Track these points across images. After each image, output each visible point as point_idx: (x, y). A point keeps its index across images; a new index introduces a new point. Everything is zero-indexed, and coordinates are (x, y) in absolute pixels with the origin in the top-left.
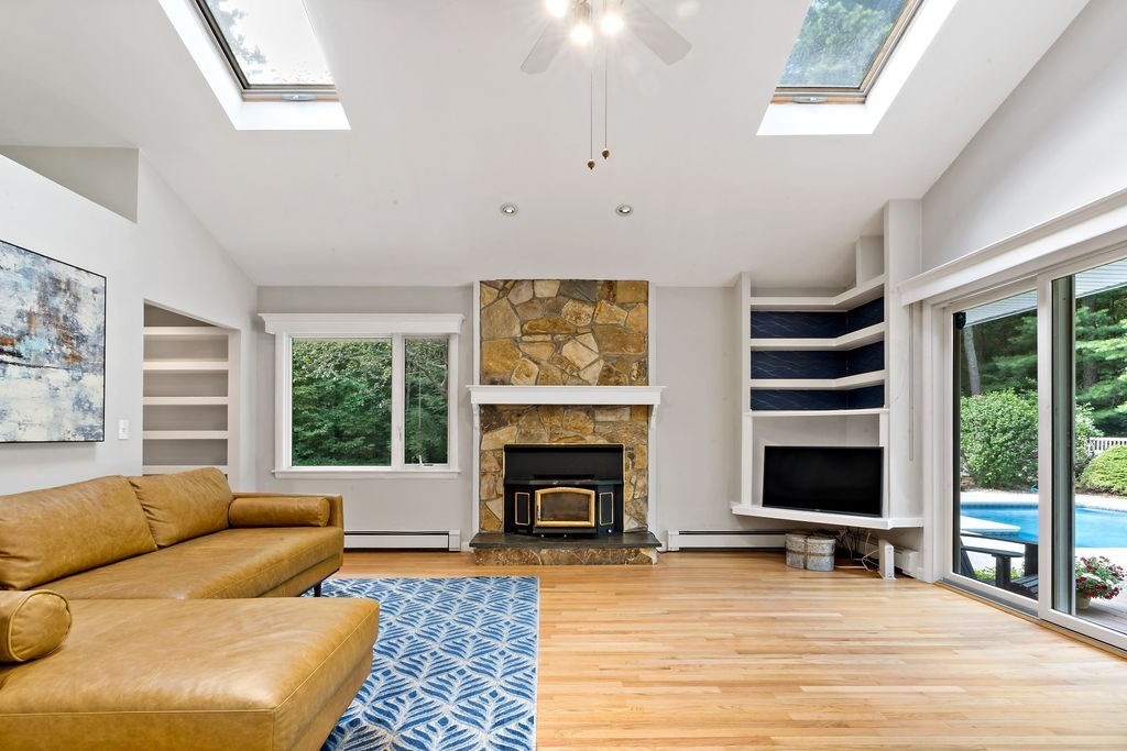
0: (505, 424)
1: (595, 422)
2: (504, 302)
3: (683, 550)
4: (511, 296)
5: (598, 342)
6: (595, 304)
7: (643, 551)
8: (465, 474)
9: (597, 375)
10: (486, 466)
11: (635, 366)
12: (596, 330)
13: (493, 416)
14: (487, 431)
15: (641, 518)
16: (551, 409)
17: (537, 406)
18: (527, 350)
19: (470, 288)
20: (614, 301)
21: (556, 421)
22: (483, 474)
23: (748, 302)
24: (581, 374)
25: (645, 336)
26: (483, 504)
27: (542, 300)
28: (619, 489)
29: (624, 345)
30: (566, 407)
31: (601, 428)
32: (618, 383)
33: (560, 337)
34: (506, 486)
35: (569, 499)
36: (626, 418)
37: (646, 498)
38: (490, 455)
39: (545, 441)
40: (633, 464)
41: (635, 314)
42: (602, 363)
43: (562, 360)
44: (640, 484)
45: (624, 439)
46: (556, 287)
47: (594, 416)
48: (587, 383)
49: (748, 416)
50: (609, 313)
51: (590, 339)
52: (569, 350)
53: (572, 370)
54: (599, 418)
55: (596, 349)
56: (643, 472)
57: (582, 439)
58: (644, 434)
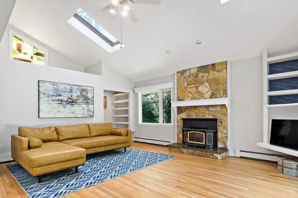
0: (183, 112)
1: (209, 111)
2: (182, 77)
3: (241, 157)
4: (184, 75)
5: (209, 84)
6: (208, 72)
7: (215, 154)
8: (174, 126)
9: (209, 95)
10: (178, 124)
11: (222, 91)
12: (209, 81)
13: (180, 110)
14: (178, 114)
15: (225, 144)
16: (195, 107)
17: (192, 107)
18: (188, 90)
20: (215, 70)
21: (197, 111)
22: (178, 126)
23: (266, 61)
24: (204, 96)
25: (225, 81)
26: (178, 134)
27: (192, 74)
28: (216, 134)
29: (218, 84)
30: (200, 106)
31: (211, 113)
32: (216, 98)
33: (198, 85)
34: (183, 130)
35: (197, 135)
36: (219, 109)
37: (227, 137)
38: (179, 121)
39: (194, 117)
40: (222, 125)
41: (222, 73)
42: (211, 91)
43: (198, 92)
44: (224, 132)
45: (218, 116)
46: (196, 69)
47: (208, 109)
48: (206, 98)
49: (267, 107)
50: (213, 75)
51: (207, 84)
52: (200, 88)
53: (201, 95)
54: (210, 109)
55: (208, 87)
56: (226, 128)
57: (205, 116)
58: (225, 115)
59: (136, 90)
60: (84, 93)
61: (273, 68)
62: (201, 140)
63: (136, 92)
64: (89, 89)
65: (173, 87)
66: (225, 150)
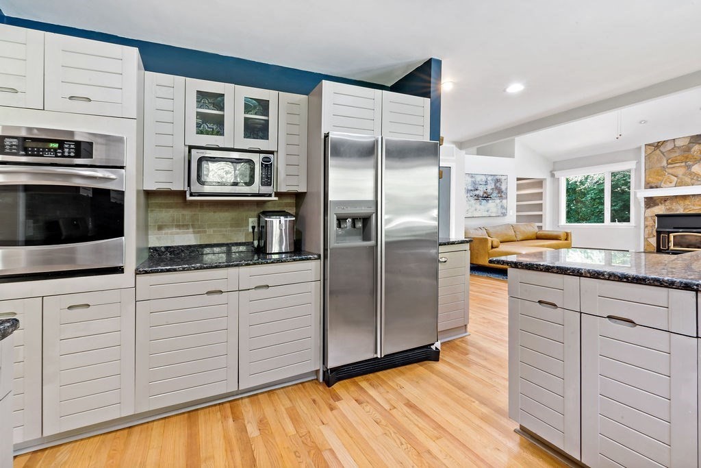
0: (658, 205)
2: (658, 151)
4: (662, 149)
8: (638, 227)
10: (646, 223)
13: (650, 202)
14: (648, 208)
16: (685, 197)
17: (676, 196)
18: (670, 171)
19: (640, 148)
21: (687, 203)
22: (646, 227)
26: (646, 239)
27: (679, 148)
30: (694, 195)
33: (690, 163)
34: (657, 232)
35: (690, 238)
38: (650, 218)
39: (681, 211)
43: (690, 174)
46: (687, 141)
52: (696, 168)
53: (698, 177)
59: (557, 174)
60: (498, 184)
63: (556, 176)
64: (503, 178)
65: (635, 167)
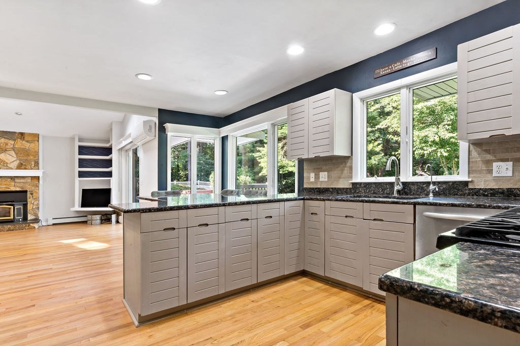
1: (15, 182)
3: (54, 224)
5: (16, 154)
6: (15, 140)
7: (31, 225)
9: (16, 166)
11: (33, 163)
12: (15, 150)
15: (36, 215)
20: (24, 140)
23: (77, 144)
24: (8, 165)
25: (37, 154)
28: (25, 206)
29: (28, 155)
31: (18, 185)
32: (25, 169)
36: (29, 180)
37: (39, 208)
40: (32, 196)
41: (33, 145)
42: (18, 161)
44: (35, 203)
45: (28, 188)
47: (14, 180)
48: (11, 169)
49: (77, 179)
50: (20, 144)
51: (13, 153)
52: (2, 156)
53: (4, 164)
54: (17, 180)
55: (15, 157)
56: (37, 199)
57: (9, 188)
58: (37, 186)
61: (82, 150)
62: (8, 215)
66: (37, 220)
